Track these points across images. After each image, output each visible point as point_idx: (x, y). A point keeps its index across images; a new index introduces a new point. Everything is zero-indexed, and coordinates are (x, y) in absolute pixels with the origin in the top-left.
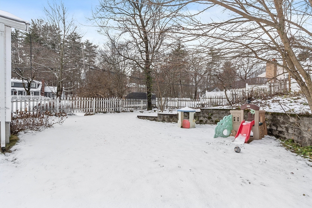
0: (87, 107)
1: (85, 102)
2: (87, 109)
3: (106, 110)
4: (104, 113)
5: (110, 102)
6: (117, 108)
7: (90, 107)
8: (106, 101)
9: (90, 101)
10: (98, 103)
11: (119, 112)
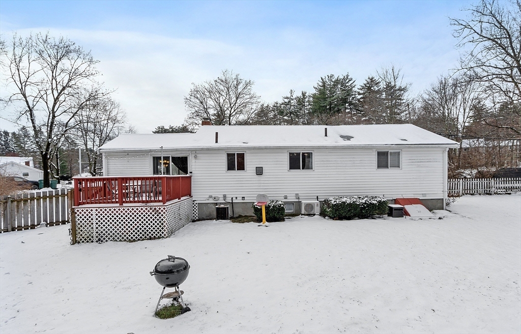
0: (454, 189)
1: (451, 183)
2: (454, 191)
3: (473, 192)
4: (472, 194)
5: (478, 183)
6: (488, 190)
7: (456, 188)
8: (474, 182)
9: (456, 182)
10: (465, 185)
11: (491, 195)
